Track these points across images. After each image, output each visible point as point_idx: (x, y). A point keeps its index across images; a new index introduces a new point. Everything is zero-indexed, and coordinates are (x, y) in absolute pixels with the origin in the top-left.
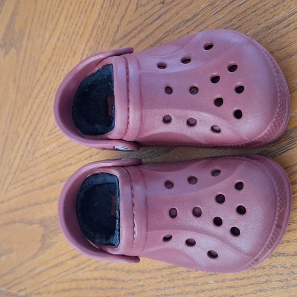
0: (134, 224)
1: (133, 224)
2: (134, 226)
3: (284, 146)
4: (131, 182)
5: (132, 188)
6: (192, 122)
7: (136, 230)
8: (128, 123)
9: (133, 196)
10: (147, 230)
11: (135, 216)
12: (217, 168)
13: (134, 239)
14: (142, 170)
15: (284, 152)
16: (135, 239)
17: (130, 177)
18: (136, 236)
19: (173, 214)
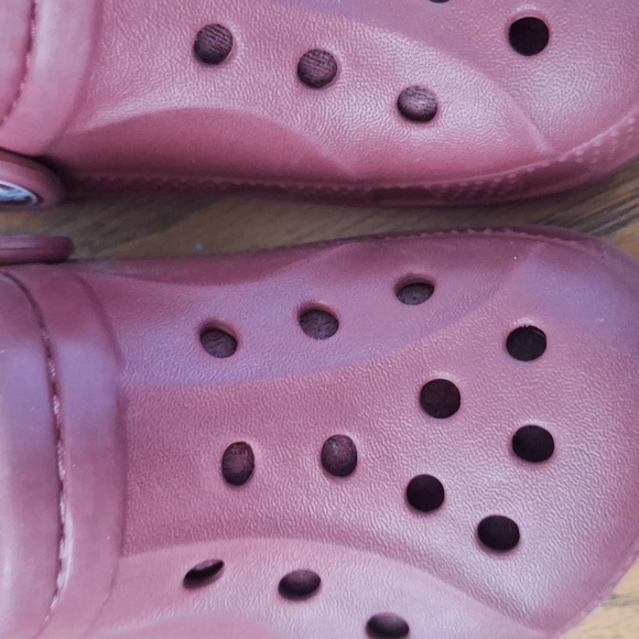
0: (61, 527)
1: (53, 528)
2: (61, 535)
3: (624, 202)
4: (42, 325)
5: (49, 354)
6: (319, 72)
7: (68, 550)
8: (29, 44)
9: (54, 389)
10: (122, 546)
11: (68, 486)
12: (419, 270)
13: (56, 592)
14: (83, 275)
15: (624, 224)
16: (62, 593)
17: (34, 305)
18: (64, 579)
19: (237, 469)
